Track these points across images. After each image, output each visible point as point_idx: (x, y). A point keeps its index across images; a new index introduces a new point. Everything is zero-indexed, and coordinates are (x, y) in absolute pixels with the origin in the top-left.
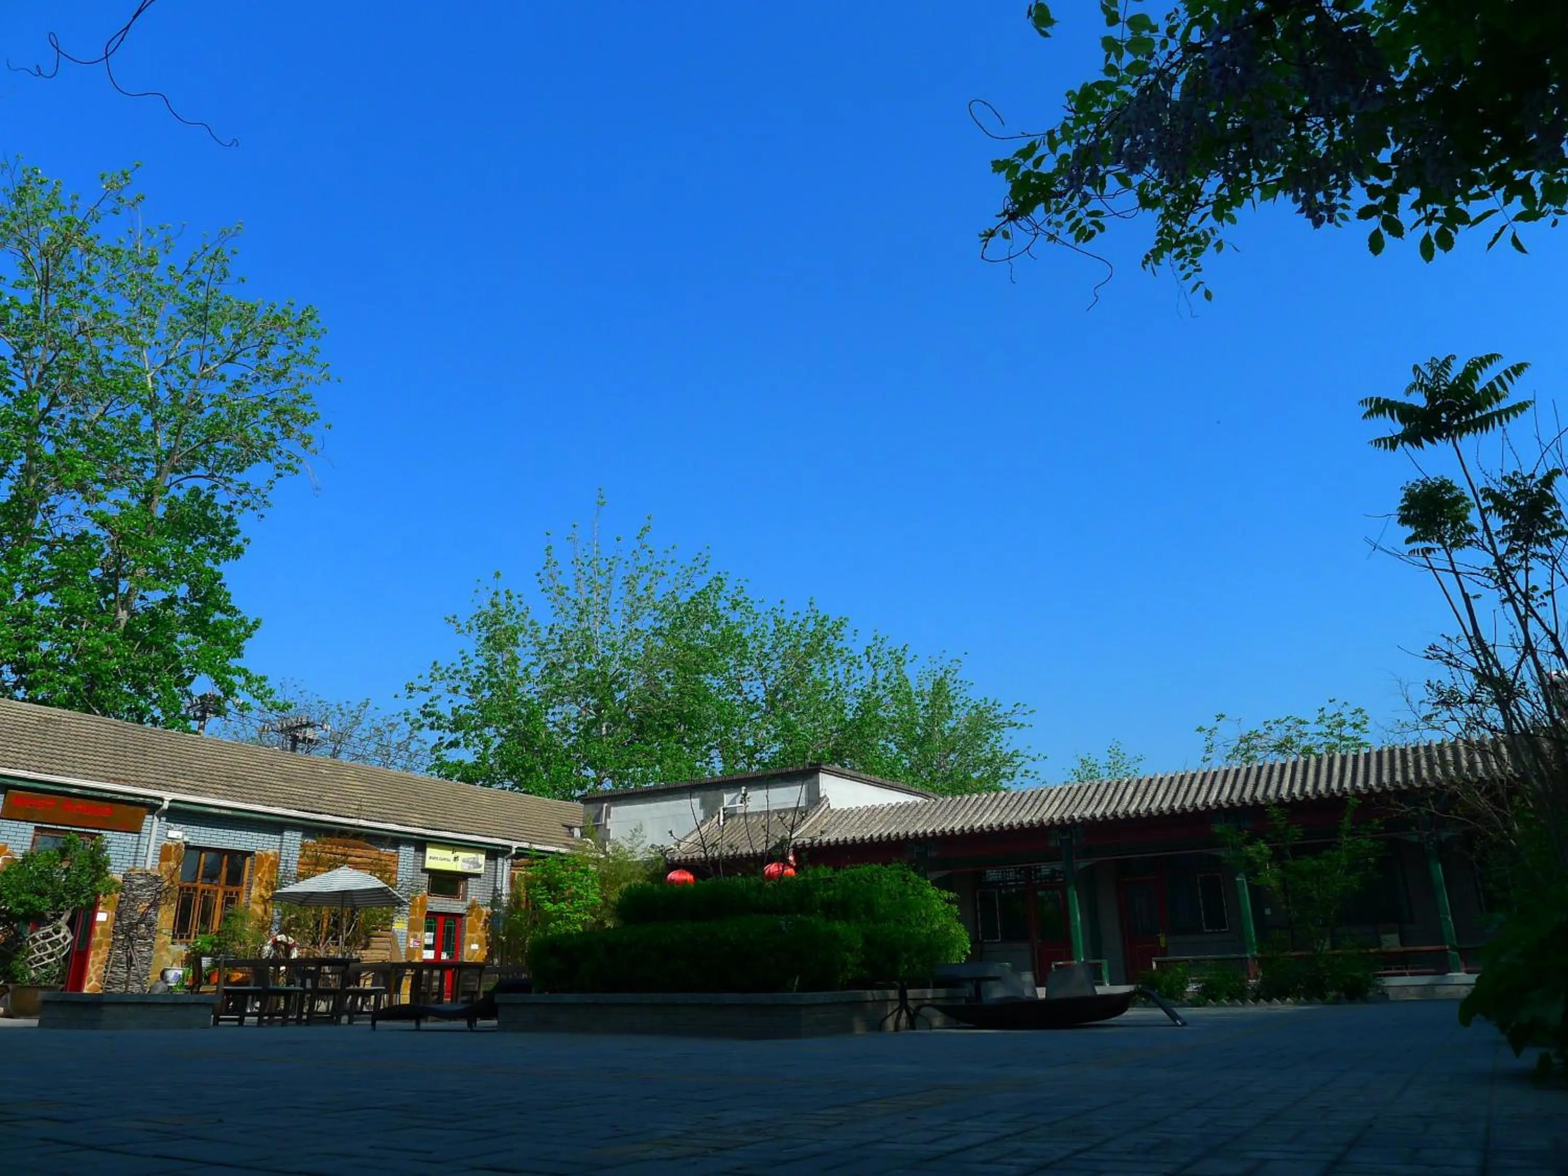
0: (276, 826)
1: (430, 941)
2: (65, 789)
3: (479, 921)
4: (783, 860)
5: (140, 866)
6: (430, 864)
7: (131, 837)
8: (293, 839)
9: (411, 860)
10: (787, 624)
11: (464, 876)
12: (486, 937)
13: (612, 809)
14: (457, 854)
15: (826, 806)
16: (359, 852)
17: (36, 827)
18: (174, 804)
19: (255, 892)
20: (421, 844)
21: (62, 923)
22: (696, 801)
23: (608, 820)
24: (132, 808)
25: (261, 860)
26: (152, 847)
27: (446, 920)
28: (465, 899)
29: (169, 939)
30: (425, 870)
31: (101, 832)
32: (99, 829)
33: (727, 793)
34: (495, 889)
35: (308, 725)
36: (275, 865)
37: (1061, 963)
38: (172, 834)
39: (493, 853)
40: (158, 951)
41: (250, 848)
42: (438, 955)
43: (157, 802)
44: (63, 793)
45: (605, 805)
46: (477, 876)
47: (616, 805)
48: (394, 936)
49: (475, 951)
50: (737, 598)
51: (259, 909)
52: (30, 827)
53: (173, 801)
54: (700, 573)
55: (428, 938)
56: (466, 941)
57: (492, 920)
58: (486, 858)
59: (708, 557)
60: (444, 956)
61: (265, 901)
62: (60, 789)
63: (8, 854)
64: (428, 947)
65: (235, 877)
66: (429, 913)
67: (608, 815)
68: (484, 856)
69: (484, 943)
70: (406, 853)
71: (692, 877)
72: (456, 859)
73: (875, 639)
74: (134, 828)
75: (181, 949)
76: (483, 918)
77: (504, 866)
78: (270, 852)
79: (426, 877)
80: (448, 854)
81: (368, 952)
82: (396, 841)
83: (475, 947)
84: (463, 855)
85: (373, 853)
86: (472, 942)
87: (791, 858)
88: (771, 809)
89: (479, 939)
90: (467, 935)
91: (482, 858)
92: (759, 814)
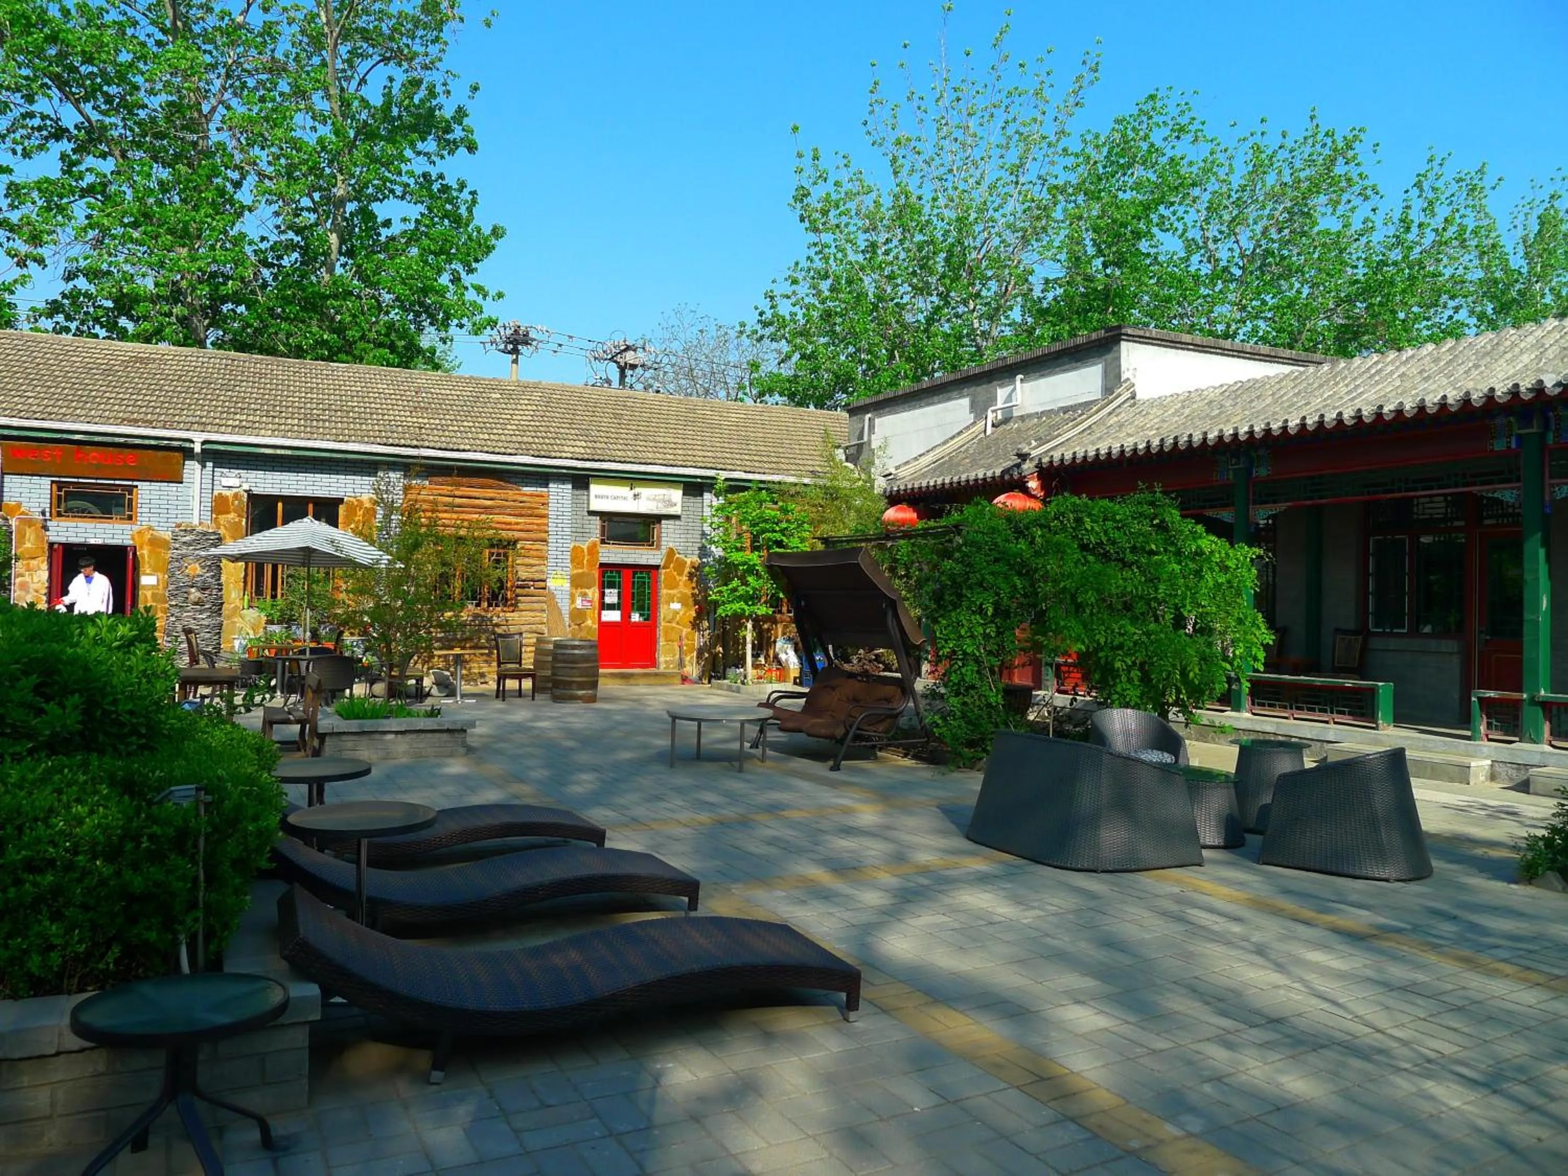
0: (368, 466)
2: (65, 436)
3: (680, 574)
4: (1020, 486)
5: (189, 518)
6: (595, 505)
7: (175, 488)
8: (392, 481)
9: (568, 502)
10: (1269, 152)
11: (658, 519)
12: (693, 595)
13: (877, 421)
14: (637, 490)
15: (1127, 395)
16: (490, 493)
17: (53, 482)
18: (206, 446)
20: (580, 481)
22: (965, 402)
23: (873, 437)
24: (160, 454)
26: (200, 499)
27: (635, 573)
28: (659, 547)
29: (243, 605)
30: (592, 513)
31: (135, 483)
32: (133, 480)
33: (1001, 386)
34: (701, 534)
35: (628, 348)
37: (1492, 694)
38: (225, 481)
39: (692, 487)
40: (229, 617)
41: (339, 494)
42: (626, 616)
43: (187, 445)
44: (61, 440)
45: (869, 415)
46: (676, 517)
47: (880, 416)
48: (552, 596)
49: (676, 612)
50: (1179, 120)
52: (46, 481)
53: (204, 443)
54: (1092, 83)
55: (612, 597)
56: (662, 600)
57: (699, 572)
58: (684, 494)
59: (1098, 56)
60: (635, 617)
62: (59, 436)
63: (23, 513)
64: (609, 607)
66: (602, 565)
67: (872, 426)
68: (680, 492)
69: (691, 601)
70: (559, 494)
71: (915, 515)
72: (636, 496)
74: (171, 477)
75: (258, 615)
76: (687, 570)
78: (364, 499)
79: (596, 521)
80: (623, 490)
81: (516, 614)
82: (542, 477)
83: (676, 606)
84: (647, 492)
85: (511, 494)
86: (671, 599)
87: (1033, 484)
88: (1055, 407)
89: (682, 601)
90: (664, 592)
91: (676, 494)
92: (1039, 415)
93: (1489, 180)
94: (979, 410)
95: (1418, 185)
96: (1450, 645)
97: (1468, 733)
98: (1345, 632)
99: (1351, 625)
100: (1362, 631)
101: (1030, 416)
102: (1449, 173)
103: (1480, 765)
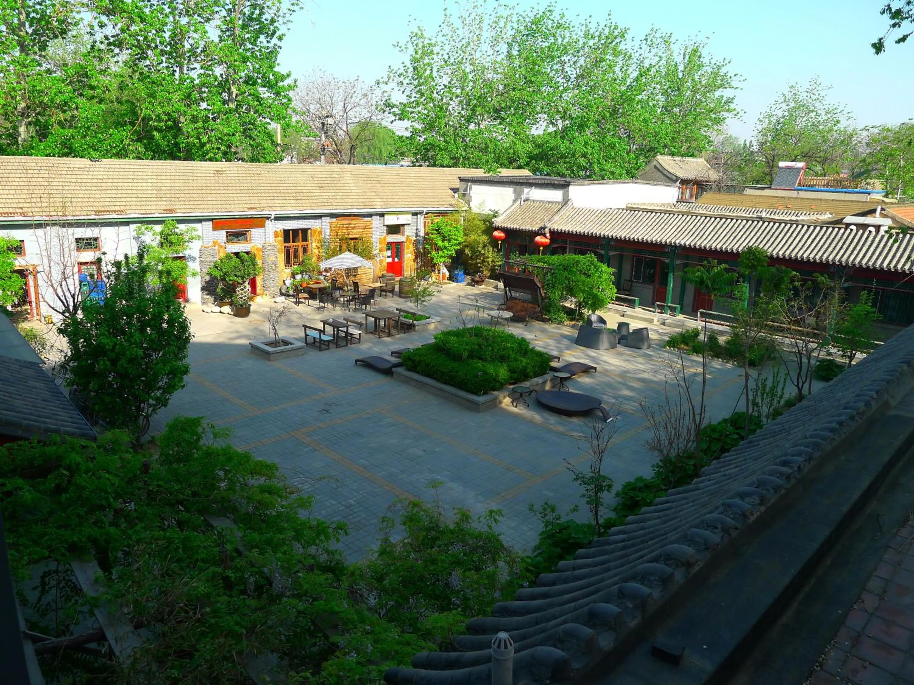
0: (319, 217)
1: (389, 254)
2: (234, 217)
3: (410, 244)
5: (267, 241)
6: (387, 223)
7: (261, 230)
8: (327, 221)
9: (378, 223)
11: (404, 225)
12: (414, 251)
13: (473, 187)
14: (398, 217)
15: (570, 205)
16: (356, 222)
17: (226, 232)
19: (314, 245)
20: (382, 215)
21: (246, 284)
22: (511, 191)
24: (259, 220)
25: (314, 231)
26: (271, 233)
27: (396, 245)
28: (403, 235)
29: (284, 267)
30: (385, 225)
32: (249, 229)
34: (417, 229)
36: (320, 232)
37: (659, 303)
38: (277, 226)
39: (415, 214)
40: (280, 273)
41: (310, 227)
42: (393, 260)
43: (270, 216)
45: (470, 184)
46: (409, 224)
47: (475, 185)
49: (409, 257)
50: (560, 21)
51: (316, 251)
52: (224, 232)
53: (275, 215)
55: (389, 253)
56: (405, 253)
57: (416, 242)
58: (412, 217)
60: (396, 260)
61: (318, 248)
62: (231, 217)
64: (388, 257)
65: (305, 239)
66: (388, 243)
67: (471, 188)
69: (414, 253)
70: (376, 220)
72: (397, 219)
73: (652, 30)
74: (262, 226)
75: (288, 271)
76: (412, 242)
77: (421, 218)
78: (318, 227)
79: (386, 228)
80: (394, 217)
82: (370, 215)
83: (409, 255)
84: (401, 216)
85: (361, 222)
86: (408, 253)
87: (548, 235)
88: (546, 200)
89: (411, 253)
90: (406, 251)
91: (410, 216)
92: (540, 202)
93: (673, 40)
94: (518, 195)
95: (646, 40)
96: (651, 287)
97: (653, 310)
98: (628, 281)
99: (629, 279)
100: (631, 281)
101: (537, 201)
102: (658, 35)
103: (656, 319)
